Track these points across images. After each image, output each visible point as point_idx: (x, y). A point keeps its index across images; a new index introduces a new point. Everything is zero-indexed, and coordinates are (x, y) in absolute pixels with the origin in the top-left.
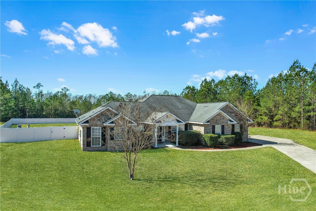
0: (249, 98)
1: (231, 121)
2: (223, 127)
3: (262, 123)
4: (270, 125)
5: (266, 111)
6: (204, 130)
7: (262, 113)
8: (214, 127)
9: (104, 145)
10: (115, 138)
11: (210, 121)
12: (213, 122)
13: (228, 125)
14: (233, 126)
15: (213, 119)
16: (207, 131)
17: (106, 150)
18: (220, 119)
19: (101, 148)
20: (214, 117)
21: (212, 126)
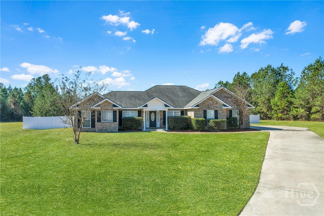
0: (283, 90)
1: (225, 106)
2: (216, 112)
3: (299, 117)
4: (308, 118)
5: (303, 103)
6: (194, 115)
7: (298, 106)
8: (205, 112)
9: (93, 126)
10: (102, 121)
11: (201, 105)
12: (204, 107)
13: (222, 110)
14: (231, 111)
15: (205, 104)
16: (198, 115)
17: (95, 132)
18: (212, 104)
19: (91, 130)
20: (205, 102)
21: (203, 111)
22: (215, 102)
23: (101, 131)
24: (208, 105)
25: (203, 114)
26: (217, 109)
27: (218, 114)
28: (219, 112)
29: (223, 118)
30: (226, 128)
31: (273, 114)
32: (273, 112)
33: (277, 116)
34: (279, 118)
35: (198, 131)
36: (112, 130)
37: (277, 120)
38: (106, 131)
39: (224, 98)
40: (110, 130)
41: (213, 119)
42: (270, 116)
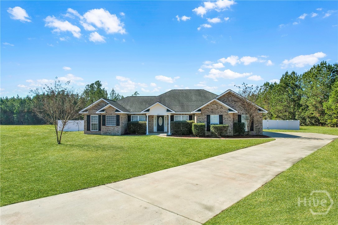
1: (230, 110)
2: (221, 117)
6: (197, 119)
9: (100, 130)
10: (107, 124)
11: (204, 110)
12: (207, 112)
13: (227, 114)
14: (240, 116)
15: (208, 108)
16: (200, 120)
17: (100, 134)
18: (217, 108)
19: (98, 133)
20: (209, 106)
21: (206, 116)
22: (220, 107)
23: (106, 134)
24: (212, 110)
25: (206, 119)
26: (222, 114)
27: (223, 119)
28: (224, 116)
29: (229, 123)
30: (232, 134)
31: (327, 120)
32: (326, 117)
33: (332, 122)
34: (334, 125)
35: (197, 136)
36: (116, 133)
37: (332, 127)
38: (110, 134)
39: (231, 102)
40: (114, 133)
41: (217, 124)
42: (323, 121)
